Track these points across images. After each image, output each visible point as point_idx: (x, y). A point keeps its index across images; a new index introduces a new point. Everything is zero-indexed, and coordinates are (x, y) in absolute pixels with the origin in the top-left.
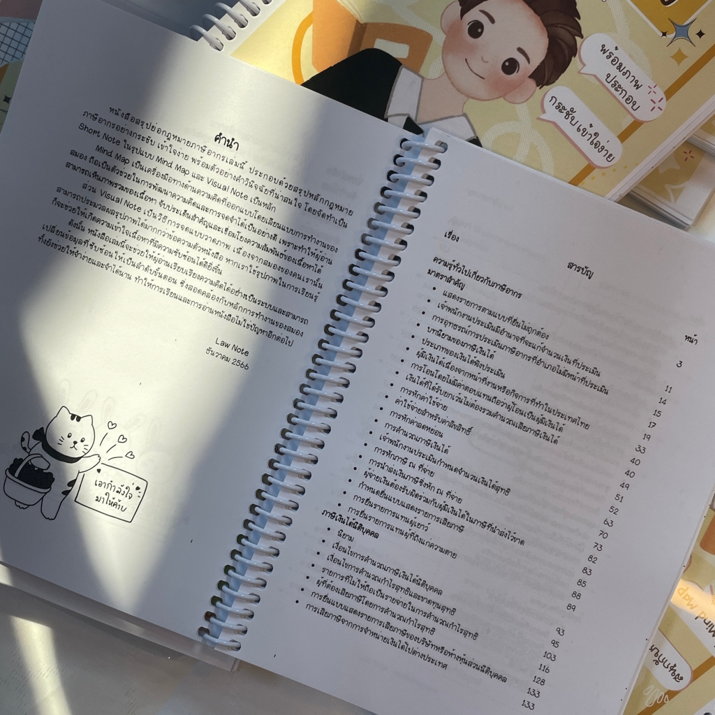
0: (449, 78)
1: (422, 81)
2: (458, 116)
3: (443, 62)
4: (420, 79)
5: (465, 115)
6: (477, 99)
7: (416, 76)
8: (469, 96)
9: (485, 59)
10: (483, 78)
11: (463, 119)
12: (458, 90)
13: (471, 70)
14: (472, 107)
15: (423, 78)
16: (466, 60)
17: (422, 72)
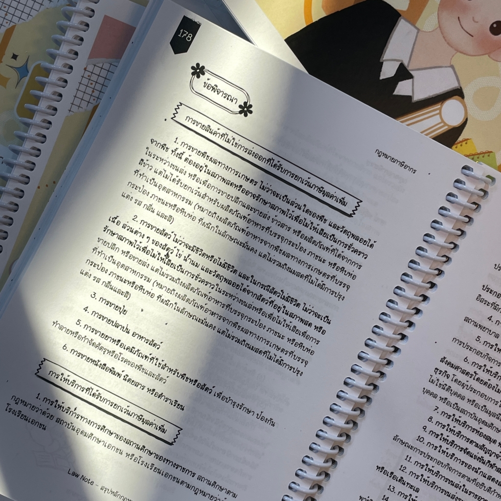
0: (442, 33)
1: (418, 33)
2: (446, 67)
3: (438, 18)
4: (416, 31)
5: (452, 67)
6: (465, 54)
7: (413, 28)
8: (457, 51)
9: (476, 19)
10: (472, 36)
11: (450, 69)
12: (448, 43)
13: (462, 28)
14: (459, 60)
15: (418, 30)
16: (459, 18)
17: (418, 25)
